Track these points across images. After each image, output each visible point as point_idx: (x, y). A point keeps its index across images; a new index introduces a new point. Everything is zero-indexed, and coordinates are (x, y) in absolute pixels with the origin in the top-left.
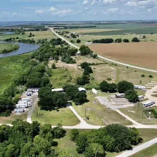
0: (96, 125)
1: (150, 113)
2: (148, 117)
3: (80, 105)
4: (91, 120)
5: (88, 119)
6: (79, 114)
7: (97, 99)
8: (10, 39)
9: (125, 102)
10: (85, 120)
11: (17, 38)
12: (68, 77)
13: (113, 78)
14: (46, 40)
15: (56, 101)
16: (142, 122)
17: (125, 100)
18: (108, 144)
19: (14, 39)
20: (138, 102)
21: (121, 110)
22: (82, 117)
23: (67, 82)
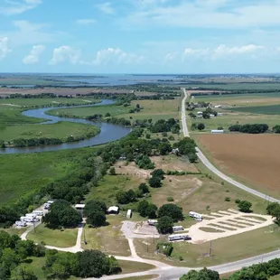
7: (122, 224)
8: (95, 117)
11: (108, 115)
14: (150, 121)
19: (101, 116)
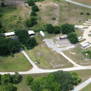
0: (45, 69)
1: (87, 54)
2: (85, 58)
3: (31, 49)
4: (41, 64)
5: (39, 63)
6: (31, 58)
7: (45, 42)
9: (67, 44)
10: (37, 65)
12: (18, 17)
13: (57, 17)
15: (11, 49)
16: (81, 64)
17: (67, 41)
18: (56, 89)
20: (77, 43)
21: (64, 52)
22: (34, 62)
23: (17, 23)
